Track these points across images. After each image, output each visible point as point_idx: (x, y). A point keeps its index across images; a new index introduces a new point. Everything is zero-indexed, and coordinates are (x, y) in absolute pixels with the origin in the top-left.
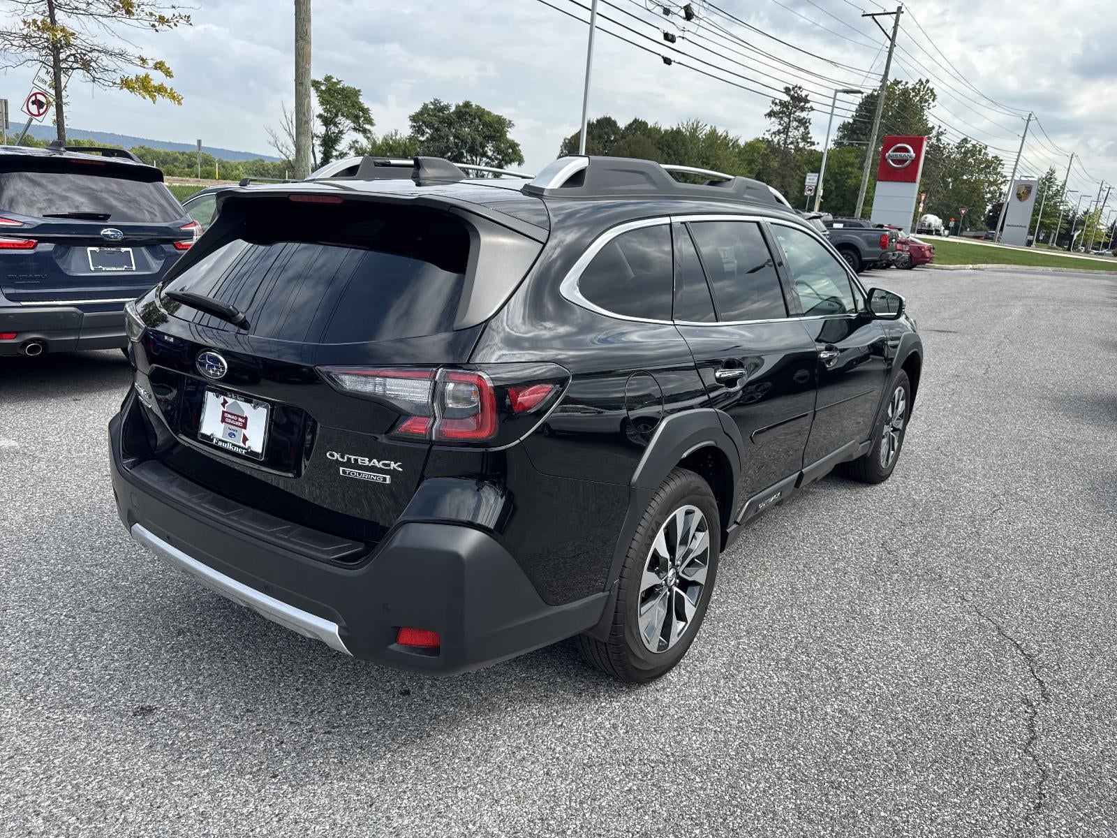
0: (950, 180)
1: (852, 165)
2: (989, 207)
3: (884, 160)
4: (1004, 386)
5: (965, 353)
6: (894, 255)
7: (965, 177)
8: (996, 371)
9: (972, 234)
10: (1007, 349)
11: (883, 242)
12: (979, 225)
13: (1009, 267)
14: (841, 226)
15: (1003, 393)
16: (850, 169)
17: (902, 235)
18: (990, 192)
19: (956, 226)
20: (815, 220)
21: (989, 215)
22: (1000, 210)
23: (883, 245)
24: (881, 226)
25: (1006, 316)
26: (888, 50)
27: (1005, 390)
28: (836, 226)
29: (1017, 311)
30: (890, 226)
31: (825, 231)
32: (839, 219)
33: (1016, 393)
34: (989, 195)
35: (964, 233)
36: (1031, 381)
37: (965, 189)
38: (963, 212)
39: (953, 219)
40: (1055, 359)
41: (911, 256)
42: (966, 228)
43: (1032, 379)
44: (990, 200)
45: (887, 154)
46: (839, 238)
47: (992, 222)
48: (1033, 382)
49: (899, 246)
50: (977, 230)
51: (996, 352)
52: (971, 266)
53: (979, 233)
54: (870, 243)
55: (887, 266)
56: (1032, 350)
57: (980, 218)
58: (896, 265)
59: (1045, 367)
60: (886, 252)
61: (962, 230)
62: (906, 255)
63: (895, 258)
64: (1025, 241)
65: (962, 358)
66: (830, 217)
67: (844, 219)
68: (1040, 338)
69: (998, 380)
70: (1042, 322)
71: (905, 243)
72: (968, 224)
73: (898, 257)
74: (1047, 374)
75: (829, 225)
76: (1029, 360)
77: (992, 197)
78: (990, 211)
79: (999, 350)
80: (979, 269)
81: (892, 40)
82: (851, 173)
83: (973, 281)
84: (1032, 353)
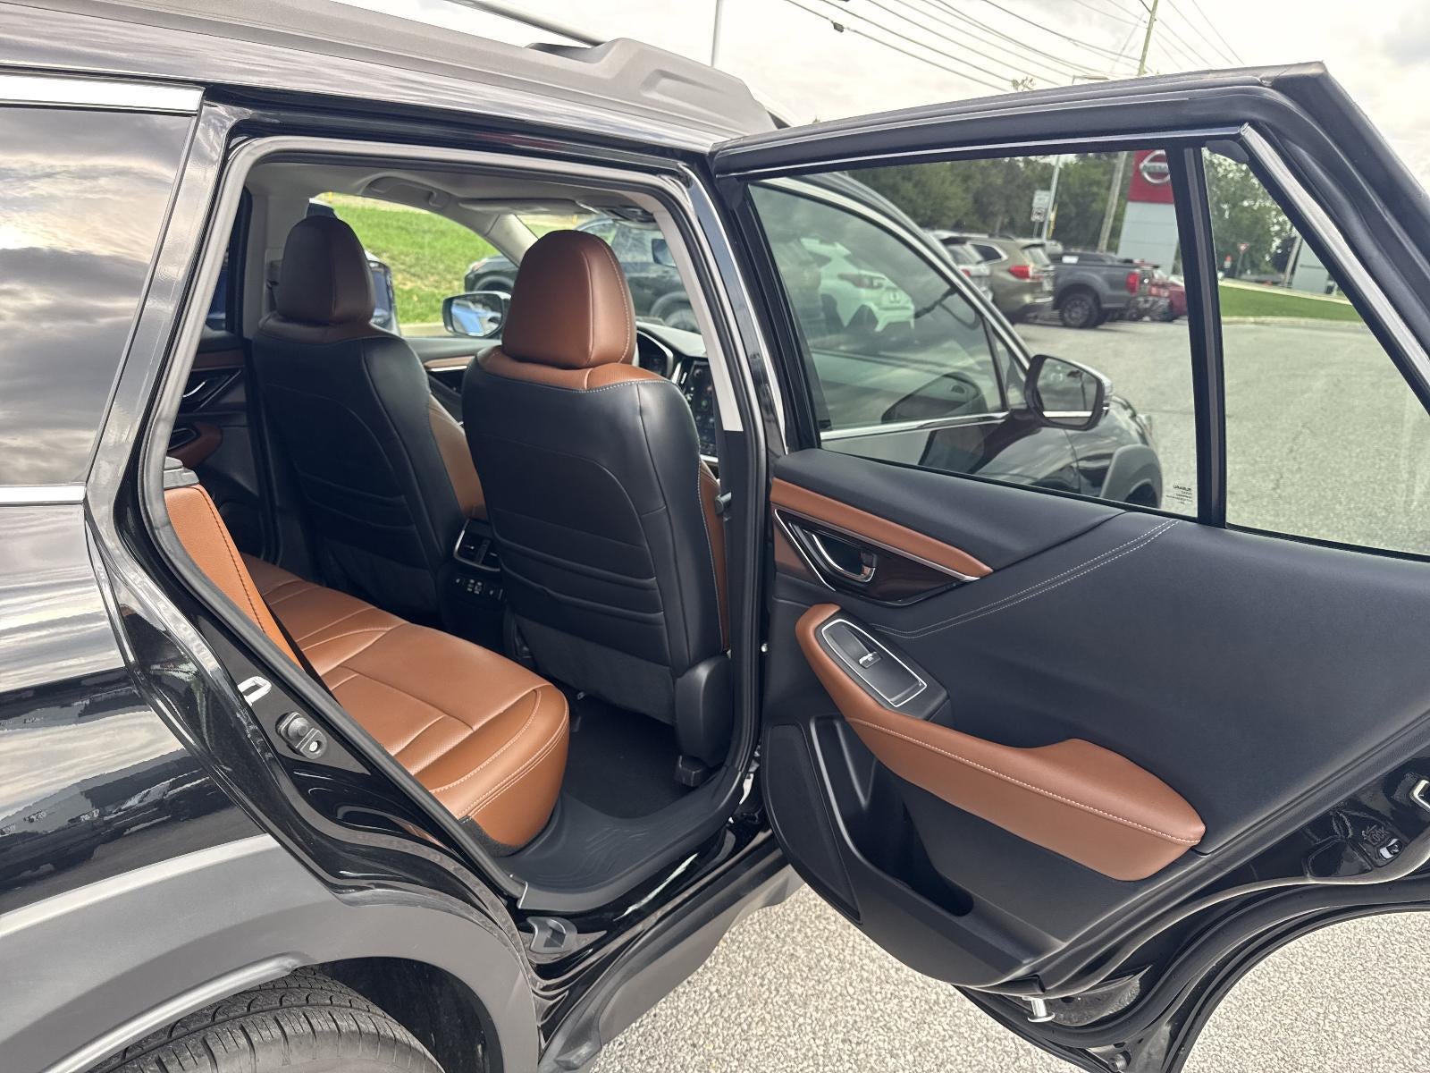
0: (1225, 206)
1: (1098, 183)
2: (1277, 242)
3: (1138, 173)
4: (1307, 512)
5: (1244, 452)
6: (1146, 301)
7: (1246, 203)
8: (1293, 484)
9: (1255, 277)
10: (1307, 446)
11: (1131, 284)
12: (1263, 267)
13: (1303, 321)
14: (1074, 260)
15: (1305, 526)
16: (1095, 189)
17: (1158, 275)
18: (1278, 223)
19: (1233, 267)
20: (1033, 250)
21: (1276, 252)
22: (1292, 246)
23: (1132, 289)
24: (1130, 261)
25: (1303, 392)
26: (1147, 25)
27: (1307, 521)
28: (1067, 259)
29: (1319, 384)
30: (1143, 262)
31: (1047, 266)
32: (1073, 250)
33: (1327, 526)
34: (1277, 228)
35: (1244, 276)
36: (1349, 503)
37: (1246, 219)
38: (1243, 247)
39: (1229, 258)
40: (1383, 464)
41: (1171, 305)
42: (1246, 270)
43: (1350, 500)
44: (1278, 234)
45: (1142, 166)
46: (1070, 278)
47: (1280, 262)
48: (1352, 506)
49: (1154, 290)
50: (1260, 273)
51: (1291, 451)
52: (1251, 319)
53: (1263, 277)
54: (1114, 284)
55: (1137, 317)
56: (1345, 448)
57: (1264, 257)
58: (1150, 316)
59: (1369, 477)
60: (1135, 298)
61: (1241, 273)
62: (1164, 303)
63: (1147, 306)
64: (1324, 289)
65: (1238, 460)
66: (1059, 248)
67: (1079, 251)
68: (1357, 427)
69: (1297, 502)
70: (1357, 402)
71: (1164, 286)
72: (1248, 264)
73: (1152, 306)
74: (1374, 490)
75: (1056, 259)
76: (1342, 465)
77: (1282, 230)
78: (1278, 248)
79: (1295, 447)
80: (1262, 323)
81: (1152, 12)
82: (1097, 194)
83: (1256, 339)
84: (1347, 453)
